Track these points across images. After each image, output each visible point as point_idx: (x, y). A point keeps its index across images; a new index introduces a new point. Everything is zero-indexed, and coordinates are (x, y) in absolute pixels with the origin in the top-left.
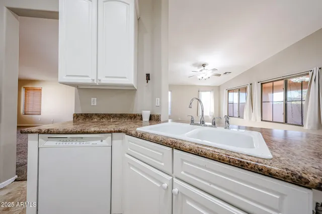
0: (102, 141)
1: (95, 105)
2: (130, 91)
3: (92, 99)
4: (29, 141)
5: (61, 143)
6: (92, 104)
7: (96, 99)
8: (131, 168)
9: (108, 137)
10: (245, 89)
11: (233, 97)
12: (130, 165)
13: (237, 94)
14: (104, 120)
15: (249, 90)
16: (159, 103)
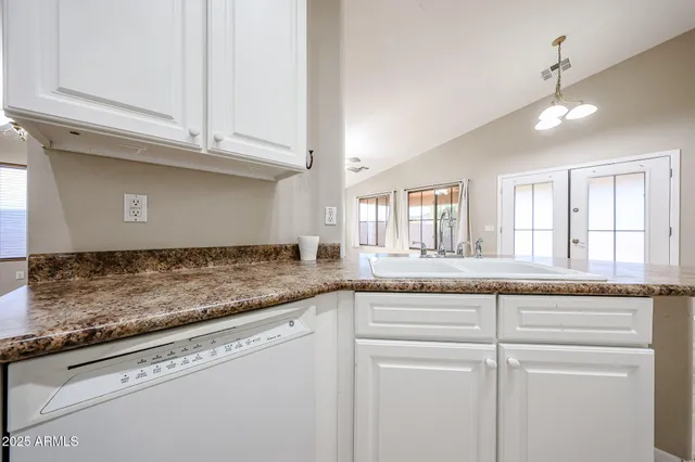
0: (292, 324)
1: (141, 221)
3: (130, 197)
5: (149, 369)
6: (128, 219)
8: (382, 365)
9: (311, 306)
10: (386, 199)
11: (368, 212)
12: (376, 359)
13: (374, 206)
14: (184, 270)
15: (391, 200)
16: (334, 218)
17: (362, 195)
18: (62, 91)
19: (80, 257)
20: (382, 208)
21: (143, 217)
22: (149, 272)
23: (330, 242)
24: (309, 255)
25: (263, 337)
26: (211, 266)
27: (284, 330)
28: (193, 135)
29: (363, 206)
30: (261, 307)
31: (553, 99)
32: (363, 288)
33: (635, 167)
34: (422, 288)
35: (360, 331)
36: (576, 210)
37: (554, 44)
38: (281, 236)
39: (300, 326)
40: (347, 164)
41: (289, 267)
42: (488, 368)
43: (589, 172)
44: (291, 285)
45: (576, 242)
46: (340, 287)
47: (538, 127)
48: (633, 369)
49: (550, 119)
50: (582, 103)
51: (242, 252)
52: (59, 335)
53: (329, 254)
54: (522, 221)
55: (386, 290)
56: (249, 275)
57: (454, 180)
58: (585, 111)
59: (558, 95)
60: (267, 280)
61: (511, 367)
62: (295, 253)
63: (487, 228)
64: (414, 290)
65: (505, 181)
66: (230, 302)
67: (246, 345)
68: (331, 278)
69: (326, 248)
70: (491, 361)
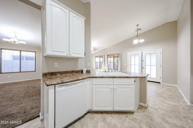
1: (57, 67)
2: (76, 59)
3: (55, 63)
4: (49, 90)
6: (55, 67)
7: (57, 63)
8: (97, 89)
9: (86, 80)
10: (102, 57)
11: (98, 59)
12: (96, 88)
13: (99, 58)
14: (64, 75)
15: (103, 57)
16: (89, 65)
17: (96, 56)
18: (52, 51)
19: (49, 73)
20: (101, 59)
21: (57, 66)
22: (58, 76)
23: (88, 69)
24: (84, 72)
25: (79, 84)
26: (67, 74)
27: (82, 83)
28: (67, 55)
29: (96, 58)
30: (79, 80)
31: (136, 37)
32: (94, 77)
33: (154, 52)
34: (102, 77)
35: (93, 84)
36: (143, 61)
37: (136, 26)
38: (79, 69)
39: (84, 83)
40: (92, 49)
41: (81, 74)
42: (112, 89)
43: (146, 52)
44: (83, 77)
45: (143, 68)
46: (90, 77)
47: (134, 43)
48: (132, 88)
49: (136, 42)
50: (142, 39)
51: (73, 72)
52: (60, 82)
53: (88, 72)
54: (133, 63)
55: (97, 78)
56: (75, 76)
57: (118, 53)
58: (142, 41)
59: (137, 36)
60: (79, 76)
61: (115, 88)
62: (82, 72)
63: (126, 64)
64: (101, 78)
65: (129, 54)
66: (76, 79)
67: (77, 85)
68: (89, 76)
69: (88, 71)
70: (112, 88)
